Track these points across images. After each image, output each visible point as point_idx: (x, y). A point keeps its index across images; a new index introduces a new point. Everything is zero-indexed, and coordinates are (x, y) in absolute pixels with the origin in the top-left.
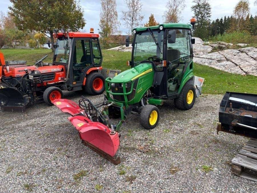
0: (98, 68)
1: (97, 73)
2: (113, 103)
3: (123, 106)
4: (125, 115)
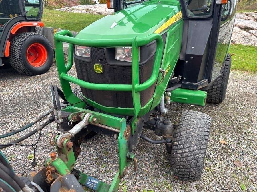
0: (35, 24)
1: (34, 33)
2: (88, 119)
3: (126, 127)
4: (128, 154)
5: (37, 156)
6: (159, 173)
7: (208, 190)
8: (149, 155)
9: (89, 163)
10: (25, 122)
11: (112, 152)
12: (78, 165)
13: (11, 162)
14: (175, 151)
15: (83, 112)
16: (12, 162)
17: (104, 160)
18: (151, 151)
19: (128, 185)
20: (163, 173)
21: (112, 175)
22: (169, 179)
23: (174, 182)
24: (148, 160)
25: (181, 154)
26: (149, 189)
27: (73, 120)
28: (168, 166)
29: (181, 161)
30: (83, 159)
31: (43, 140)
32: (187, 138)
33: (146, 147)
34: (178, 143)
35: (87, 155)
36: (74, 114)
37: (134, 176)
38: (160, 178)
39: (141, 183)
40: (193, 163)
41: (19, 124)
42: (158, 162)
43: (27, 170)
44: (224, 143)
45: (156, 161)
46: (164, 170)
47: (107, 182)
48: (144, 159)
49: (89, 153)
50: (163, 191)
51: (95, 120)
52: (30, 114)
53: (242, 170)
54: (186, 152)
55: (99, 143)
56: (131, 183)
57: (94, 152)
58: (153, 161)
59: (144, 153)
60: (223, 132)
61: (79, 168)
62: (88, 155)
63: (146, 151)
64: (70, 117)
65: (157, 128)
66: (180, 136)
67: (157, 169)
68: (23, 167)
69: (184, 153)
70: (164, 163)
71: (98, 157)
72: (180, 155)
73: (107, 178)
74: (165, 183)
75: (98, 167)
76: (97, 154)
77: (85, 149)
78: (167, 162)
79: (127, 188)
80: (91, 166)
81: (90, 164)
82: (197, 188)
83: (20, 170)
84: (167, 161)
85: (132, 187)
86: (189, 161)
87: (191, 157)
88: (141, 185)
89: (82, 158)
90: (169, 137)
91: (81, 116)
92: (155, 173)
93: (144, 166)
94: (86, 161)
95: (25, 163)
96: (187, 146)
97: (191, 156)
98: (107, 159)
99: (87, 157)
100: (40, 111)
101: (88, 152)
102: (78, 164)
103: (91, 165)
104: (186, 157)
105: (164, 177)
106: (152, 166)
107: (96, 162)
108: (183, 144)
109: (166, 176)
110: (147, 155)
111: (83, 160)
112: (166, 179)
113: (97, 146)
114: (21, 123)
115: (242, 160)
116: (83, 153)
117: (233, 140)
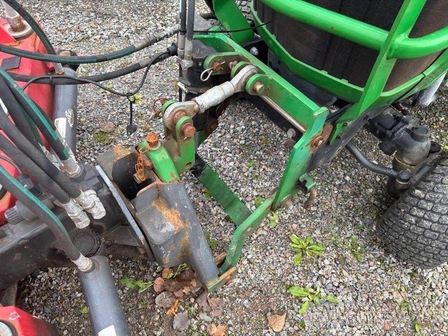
2: (243, 80)
3: (321, 128)
4: (303, 176)
5: (146, 100)
6: (350, 219)
7: (433, 291)
8: (345, 175)
9: (228, 148)
10: (141, 24)
11: (275, 143)
12: (207, 145)
13: (104, 96)
14: (407, 207)
15: (239, 58)
16: (106, 97)
17: (255, 152)
18: (353, 169)
19: (282, 217)
20: (358, 222)
21: (259, 187)
22: (363, 237)
23: (371, 246)
24: (340, 185)
25: (420, 218)
26: (317, 241)
27: (212, 69)
28: (375, 212)
29: (409, 230)
30: (220, 137)
31: (163, 73)
33: (347, 157)
34: (423, 196)
35: (229, 132)
36: (220, 57)
37: (300, 204)
38: (348, 228)
39: (307, 222)
40: (434, 245)
41: (130, 25)
42: (357, 197)
43: (125, 121)
45: (354, 194)
46: (362, 217)
47: (248, 196)
48: (333, 180)
49: (234, 128)
50: (342, 255)
51: (259, 87)
52: (153, 9)
54: (430, 220)
55: (259, 117)
56: (289, 215)
57: (243, 130)
58: (347, 190)
59: (336, 168)
61: (209, 150)
62: (232, 131)
63: (342, 165)
64: (207, 62)
65: (390, 139)
66: (437, 183)
67: (349, 208)
68: (121, 113)
69: (426, 220)
70: (368, 202)
71: (247, 143)
72: (413, 220)
73: (251, 189)
74: (353, 242)
75: (240, 163)
76: (247, 137)
77: (230, 118)
78: (374, 204)
79: (280, 221)
80: (230, 155)
81: (229, 150)
83: (115, 115)
84: (376, 202)
85: (288, 222)
86: (427, 238)
88: (305, 226)
89: (219, 135)
90: (409, 166)
91: (232, 66)
92: (342, 215)
93: (326, 193)
94: (225, 143)
95: (124, 106)
96: (443, 210)
97: (438, 232)
98: (261, 153)
99: (228, 136)
100: (172, 7)
101: (232, 126)
102: (209, 143)
103: (231, 153)
104: (425, 229)
105: (356, 230)
106: (342, 199)
107: (241, 150)
108: (434, 203)
109: (362, 230)
110: (342, 173)
111: (220, 139)
112: (358, 234)
113: (252, 120)
114: (134, 23)
116: (223, 124)
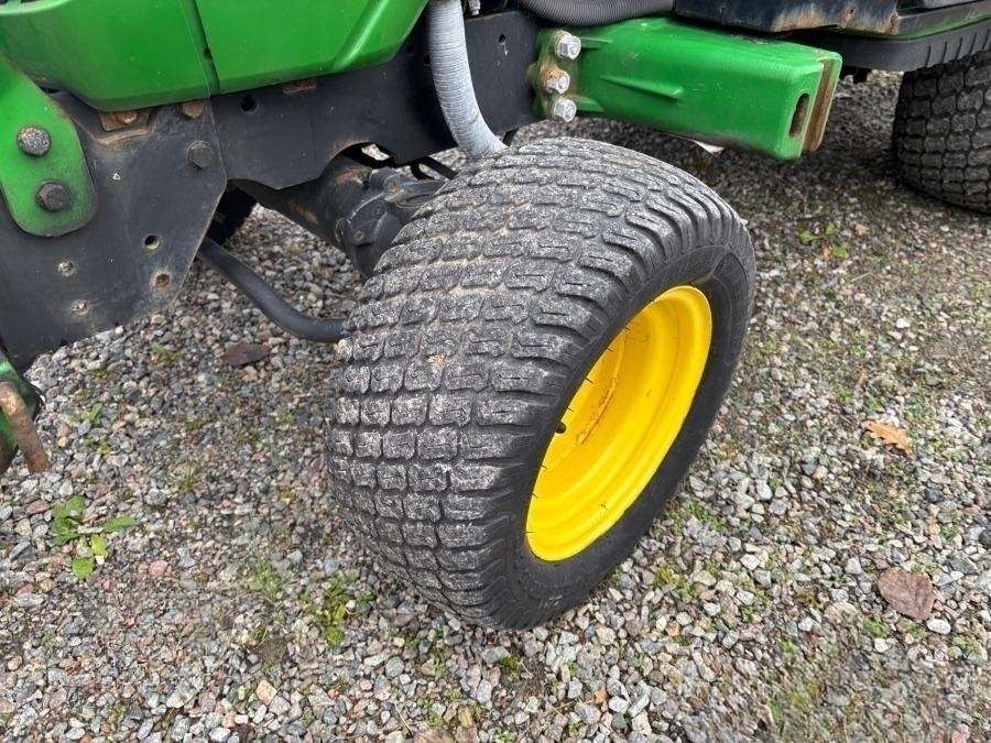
25: (354, 429)
32: (412, 320)
34: (349, 352)
39: (204, 550)
40: (412, 515)
44: (890, 439)
53: (909, 639)
54: (375, 427)
60: (933, 380)
69: (368, 428)
72: (346, 440)
82: (504, 673)
85: (142, 559)
86: (390, 492)
87: (401, 469)
88: (193, 563)
96: (392, 379)
108: (373, 365)
115: (957, 575)
117: (967, 436)
